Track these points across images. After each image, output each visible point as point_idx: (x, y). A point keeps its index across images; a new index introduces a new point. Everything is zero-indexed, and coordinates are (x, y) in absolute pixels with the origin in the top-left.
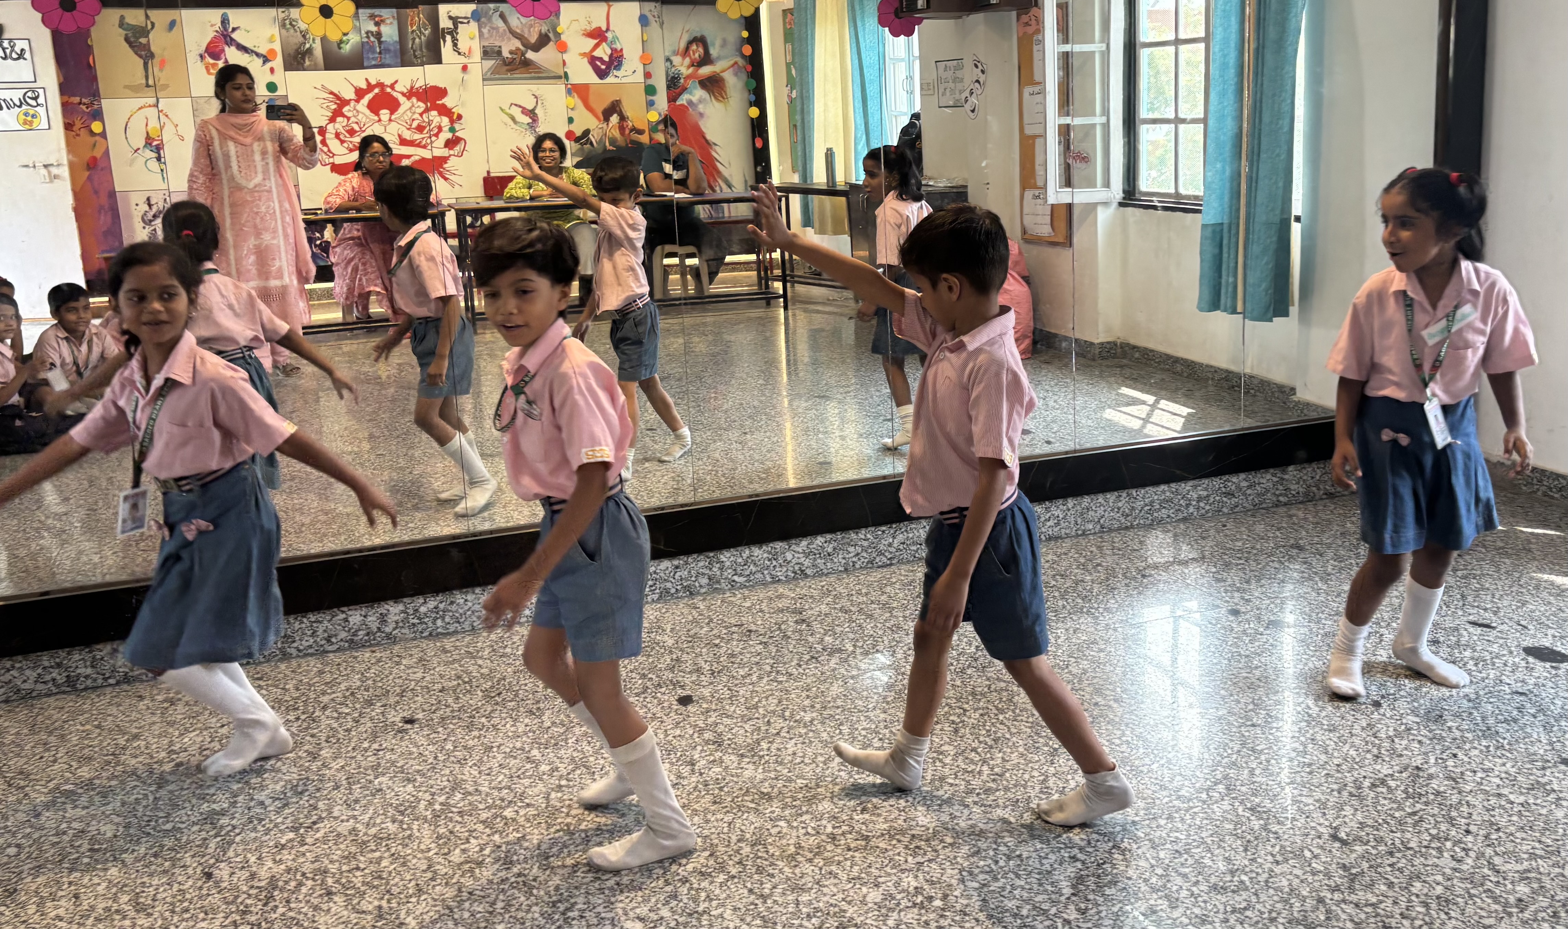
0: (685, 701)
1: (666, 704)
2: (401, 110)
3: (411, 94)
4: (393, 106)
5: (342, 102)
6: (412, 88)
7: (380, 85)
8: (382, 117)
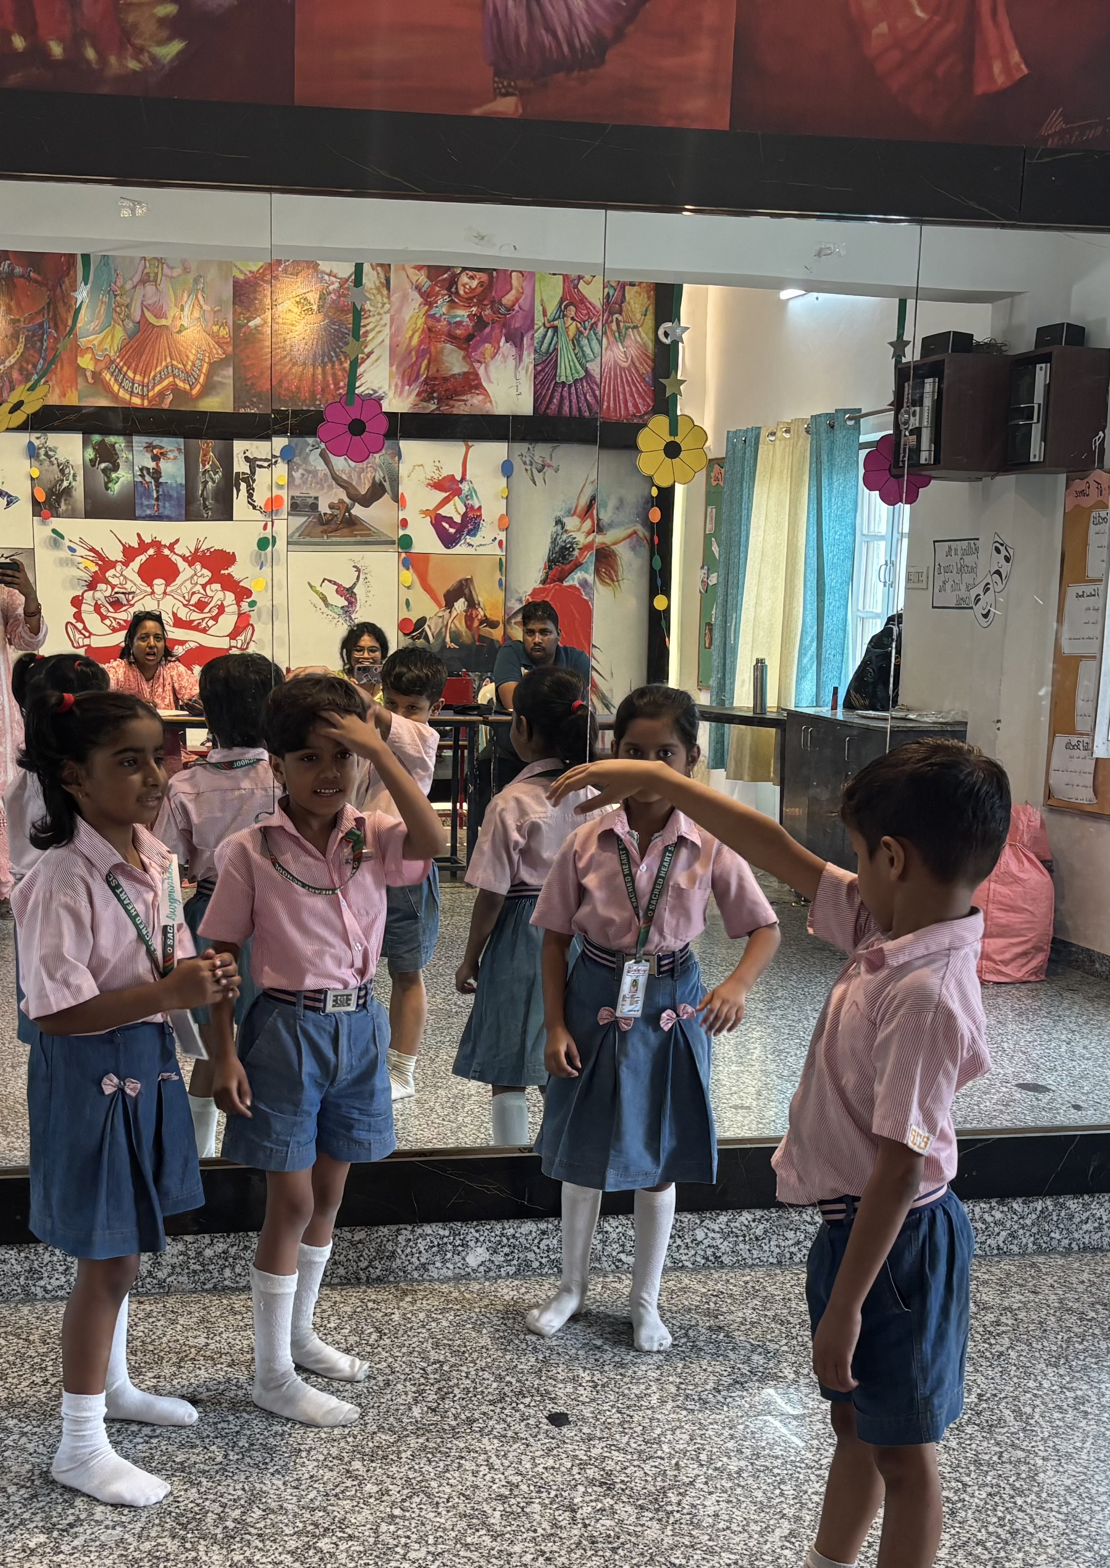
0: (558, 1420)
1: (532, 1421)
2: (179, 580)
3: (196, 558)
4: (170, 573)
5: (106, 564)
6: (197, 550)
7: (156, 544)
8: (156, 588)
